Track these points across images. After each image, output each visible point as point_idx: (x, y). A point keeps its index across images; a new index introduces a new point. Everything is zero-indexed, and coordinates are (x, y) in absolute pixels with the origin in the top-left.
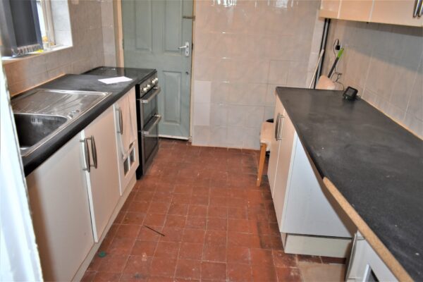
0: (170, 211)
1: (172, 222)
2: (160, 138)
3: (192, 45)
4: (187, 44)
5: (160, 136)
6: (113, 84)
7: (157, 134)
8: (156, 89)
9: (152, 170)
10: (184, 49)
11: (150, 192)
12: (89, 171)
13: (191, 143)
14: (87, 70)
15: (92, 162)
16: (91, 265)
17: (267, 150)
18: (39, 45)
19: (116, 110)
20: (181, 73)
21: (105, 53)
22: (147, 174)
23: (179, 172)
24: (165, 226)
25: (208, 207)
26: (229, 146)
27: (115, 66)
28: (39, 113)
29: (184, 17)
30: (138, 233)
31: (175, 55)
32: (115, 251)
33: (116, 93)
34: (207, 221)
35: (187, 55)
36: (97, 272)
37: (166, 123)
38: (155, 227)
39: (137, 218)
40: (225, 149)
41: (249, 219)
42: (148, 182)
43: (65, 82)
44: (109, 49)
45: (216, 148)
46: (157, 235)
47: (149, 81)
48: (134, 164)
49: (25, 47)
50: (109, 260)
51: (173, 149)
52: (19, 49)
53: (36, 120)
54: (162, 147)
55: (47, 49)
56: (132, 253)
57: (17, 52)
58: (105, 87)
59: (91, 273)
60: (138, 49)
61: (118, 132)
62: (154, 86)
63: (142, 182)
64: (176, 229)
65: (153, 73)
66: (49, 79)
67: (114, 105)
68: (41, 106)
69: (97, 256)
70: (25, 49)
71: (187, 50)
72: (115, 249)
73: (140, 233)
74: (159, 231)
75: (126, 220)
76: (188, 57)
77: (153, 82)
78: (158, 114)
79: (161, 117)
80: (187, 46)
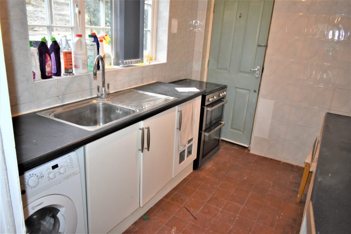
0: (209, 201)
1: (207, 211)
2: (222, 140)
3: (263, 68)
4: (259, 67)
5: (222, 138)
6: (183, 92)
7: (220, 136)
8: (223, 101)
9: (209, 165)
10: (255, 71)
11: (200, 182)
12: (142, 152)
13: (249, 150)
14: (174, 80)
15: (146, 146)
16: (135, 223)
17: (310, 171)
18: (140, 59)
19: (178, 111)
20: (250, 90)
21: (193, 69)
22: (203, 167)
23: (230, 171)
24: (200, 212)
25: (242, 206)
26: (283, 160)
27: (199, 80)
28: (122, 105)
29: (259, 46)
30: (177, 211)
31: (247, 75)
32: (155, 219)
33: (180, 99)
34: (237, 218)
35: (257, 76)
36: (137, 229)
37: (231, 130)
38: (192, 210)
39: (181, 199)
40: (278, 162)
41: (276, 229)
42: (201, 174)
43: (152, 87)
44: (196, 67)
45: (271, 159)
46: (191, 217)
47: (217, 93)
48: (191, 156)
49: (130, 61)
50: (148, 224)
51: (232, 152)
52: (125, 61)
53: (119, 109)
54: (224, 149)
55: (146, 62)
56: (167, 225)
57: (123, 63)
58: (176, 94)
59: (133, 228)
60: (218, 68)
61: (177, 129)
62: (223, 98)
63: (197, 172)
64: (208, 217)
65: (224, 88)
66: (143, 84)
67: (177, 107)
68: (126, 101)
69: (142, 218)
70: (129, 62)
71: (258, 72)
72: (156, 217)
73: (179, 211)
74: (193, 214)
75: (172, 198)
76: (258, 78)
77: (221, 95)
78: (223, 121)
79: (224, 124)
80: (258, 70)
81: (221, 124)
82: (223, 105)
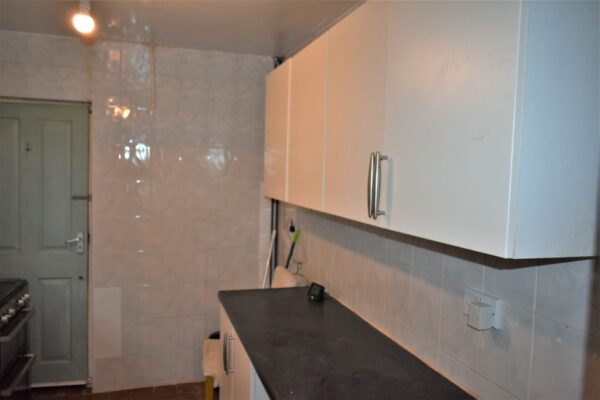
2: (34, 389)
3: (88, 236)
4: (80, 235)
5: (34, 386)
7: (28, 384)
8: (26, 312)
10: (76, 243)
17: (215, 386)
20: (70, 278)
26: (156, 384)
29: (75, 198)
31: (59, 253)
35: (80, 251)
40: (148, 391)
47: (12, 302)
62: (25, 307)
65: (21, 287)
71: (81, 244)
76: (82, 254)
77: (21, 302)
78: (30, 352)
79: (35, 358)
80: (80, 239)
81: (27, 359)
82: (26, 325)
